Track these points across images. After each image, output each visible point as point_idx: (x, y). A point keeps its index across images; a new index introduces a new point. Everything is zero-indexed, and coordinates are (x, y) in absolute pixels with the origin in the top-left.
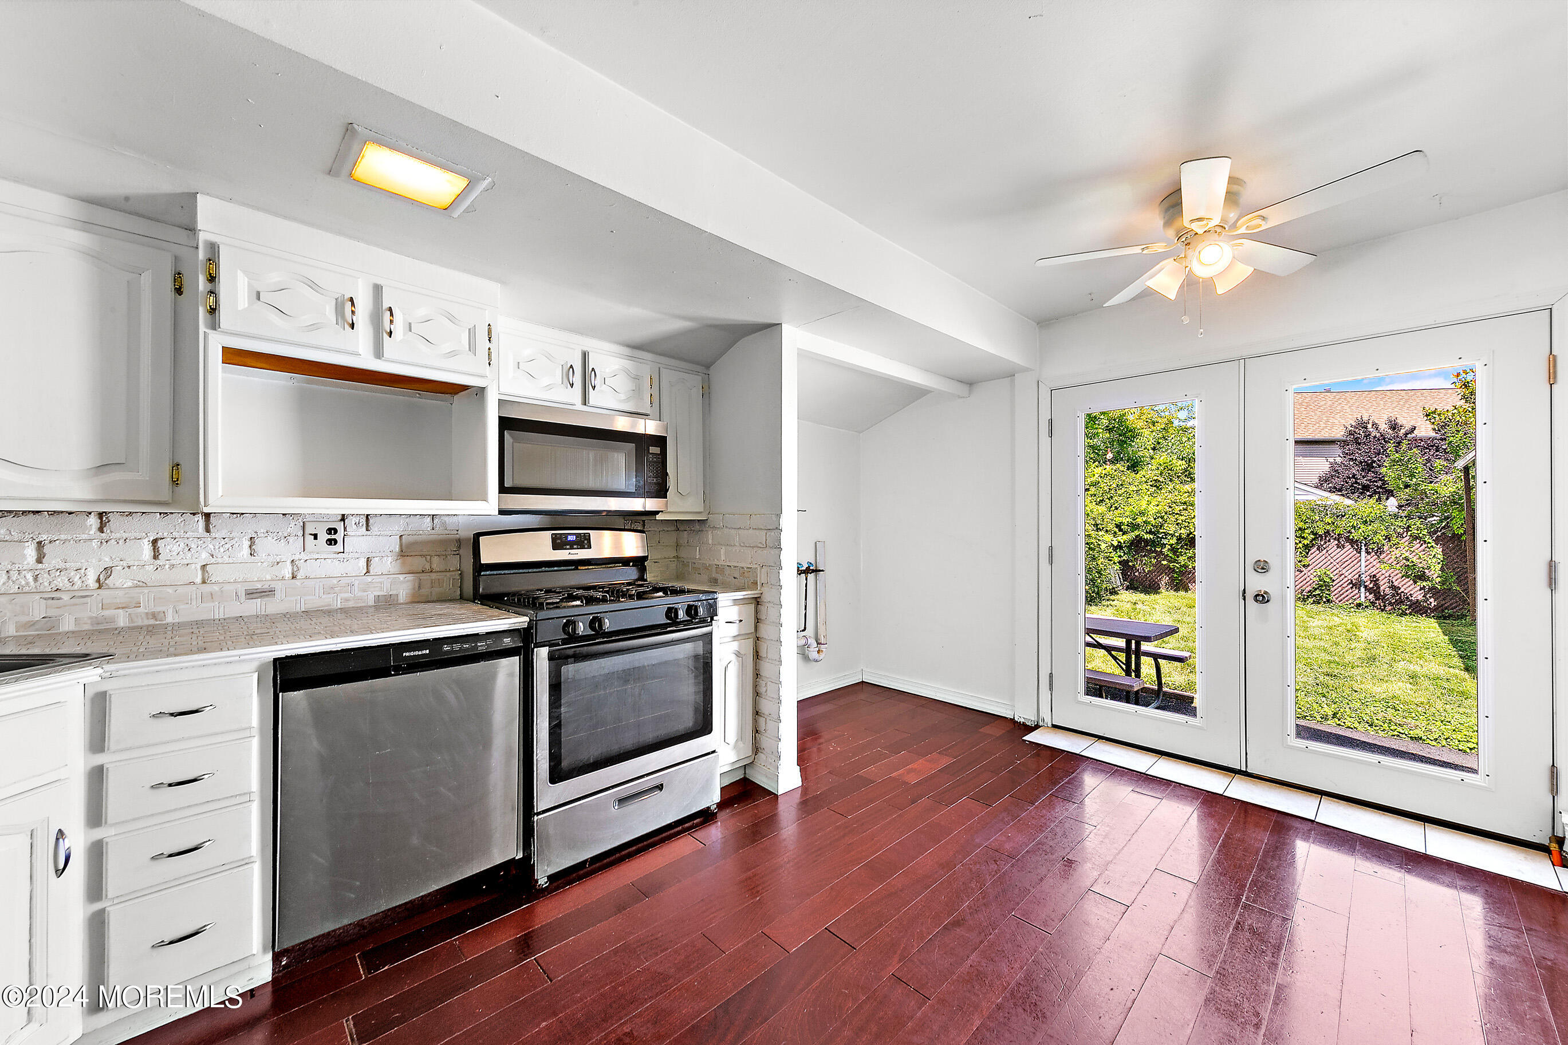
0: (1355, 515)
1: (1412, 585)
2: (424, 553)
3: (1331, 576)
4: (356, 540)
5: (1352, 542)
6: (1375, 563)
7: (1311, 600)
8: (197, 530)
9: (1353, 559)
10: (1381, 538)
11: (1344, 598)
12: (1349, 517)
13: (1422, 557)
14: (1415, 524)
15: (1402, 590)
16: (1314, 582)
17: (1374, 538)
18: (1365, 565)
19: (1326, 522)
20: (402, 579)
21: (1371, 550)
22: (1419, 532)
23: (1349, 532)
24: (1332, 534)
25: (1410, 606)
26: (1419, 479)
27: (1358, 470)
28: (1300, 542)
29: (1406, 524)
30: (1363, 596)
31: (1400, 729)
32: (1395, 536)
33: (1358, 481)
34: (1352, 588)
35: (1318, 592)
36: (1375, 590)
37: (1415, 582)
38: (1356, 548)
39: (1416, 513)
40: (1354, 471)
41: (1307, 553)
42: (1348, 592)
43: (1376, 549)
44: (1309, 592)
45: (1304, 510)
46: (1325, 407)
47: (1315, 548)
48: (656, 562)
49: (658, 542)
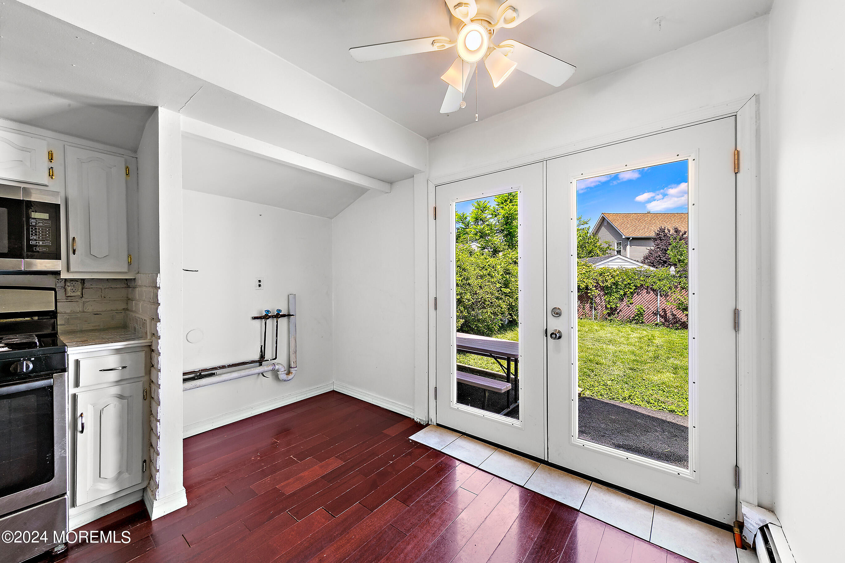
0: (655, 276)
1: (681, 313)
3: (644, 309)
5: (654, 290)
6: (664, 302)
7: (634, 322)
9: (654, 299)
10: (667, 288)
11: (650, 321)
12: (652, 277)
13: (686, 298)
14: (683, 281)
15: (677, 316)
16: (635, 312)
17: (664, 289)
18: (660, 303)
19: (641, 279)
21: (662, 295)
22: (685, 285)
23: (652, 285)
24: (644, 286)
25: (681, 325)
26: (685, 257)
27: (661, 253)
28: (629, 291)
29: (679, 281)
30: (659, 320)
31: (663, 405)
32: (674, 287)
33: (662, 259)
34: (654, 315)
35: (637, 317)
36: (665, 317)
37: (683, 312)
38: (656, 293)
39: (684, 275)
40: (659, 254)
41: (632, 297)
42: (651, 317)
43: (665, 294)
44: (633, 317)
45: (630, 273)
46: (647, 221)
47: (636, 294)
48: (97, 314)
49: (103, 297)
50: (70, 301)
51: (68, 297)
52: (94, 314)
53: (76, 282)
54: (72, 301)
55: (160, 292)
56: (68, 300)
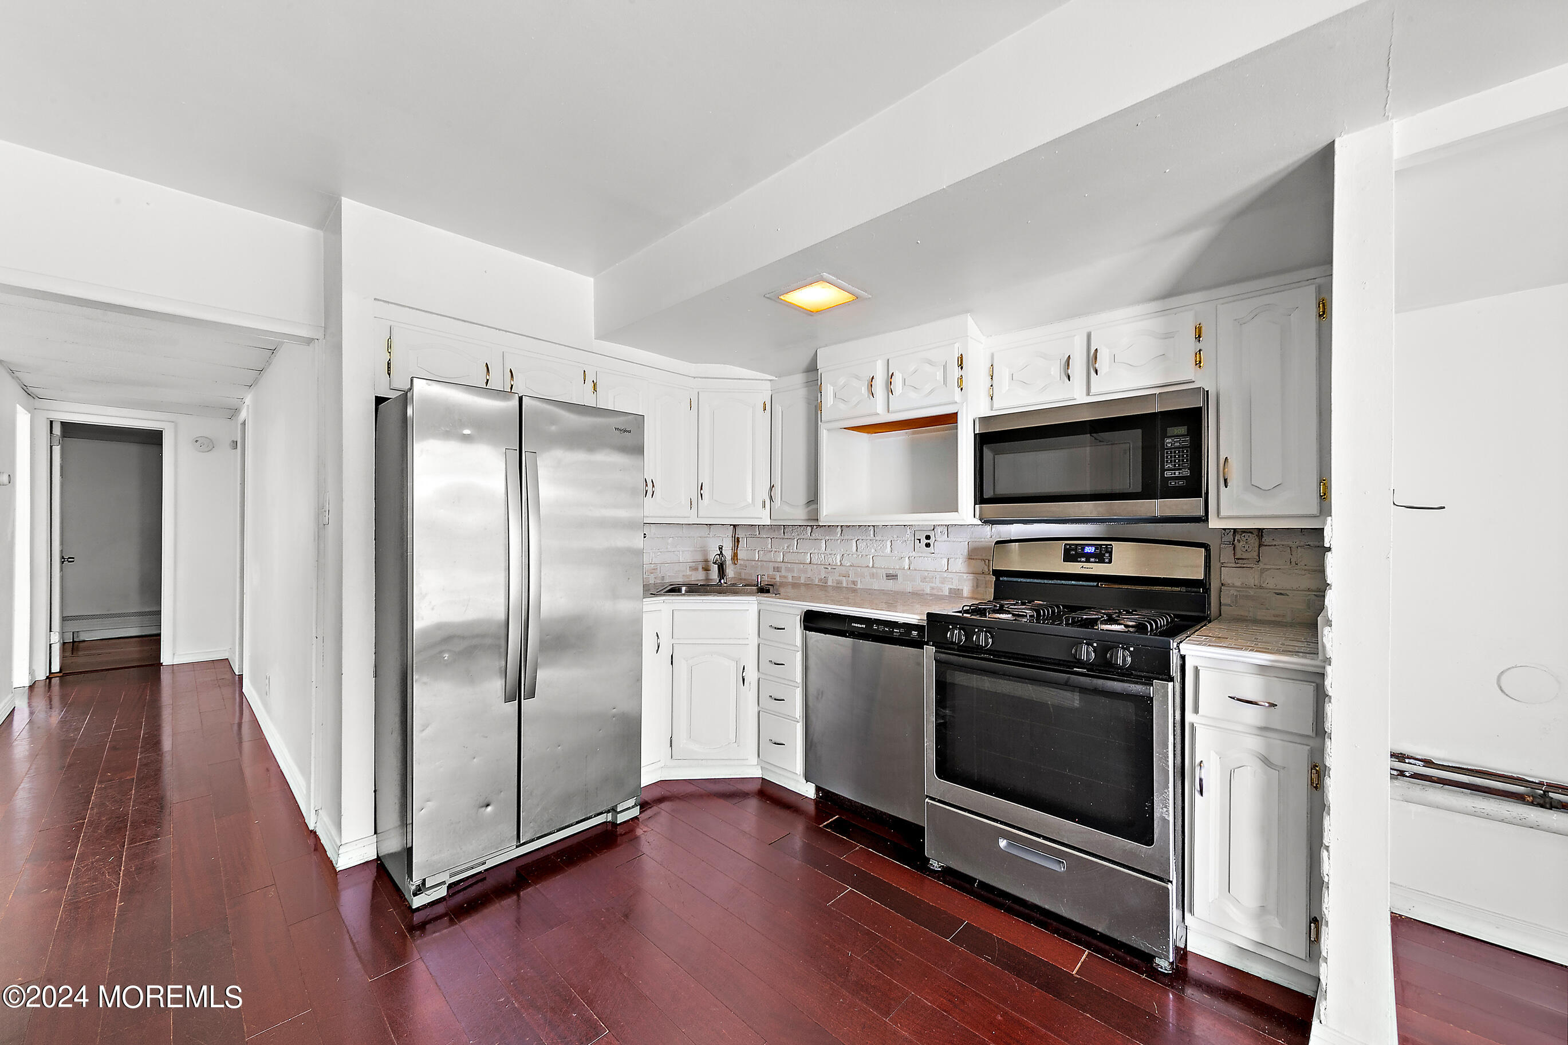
2: (984, 558)
4: (941, 544)
8: (870, 536)
20: (965, 577)
48: (1281, 594)
49: (1293, 563)
50: (1240, 567)
51: (1239, 559)
52: (1276, 593)
53: (1250, 534)
54: (1244, 567)
55: (1330, 559)
56: (1238, 565)
